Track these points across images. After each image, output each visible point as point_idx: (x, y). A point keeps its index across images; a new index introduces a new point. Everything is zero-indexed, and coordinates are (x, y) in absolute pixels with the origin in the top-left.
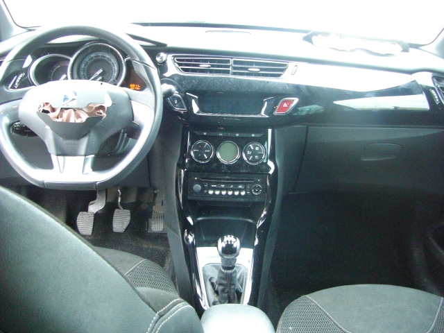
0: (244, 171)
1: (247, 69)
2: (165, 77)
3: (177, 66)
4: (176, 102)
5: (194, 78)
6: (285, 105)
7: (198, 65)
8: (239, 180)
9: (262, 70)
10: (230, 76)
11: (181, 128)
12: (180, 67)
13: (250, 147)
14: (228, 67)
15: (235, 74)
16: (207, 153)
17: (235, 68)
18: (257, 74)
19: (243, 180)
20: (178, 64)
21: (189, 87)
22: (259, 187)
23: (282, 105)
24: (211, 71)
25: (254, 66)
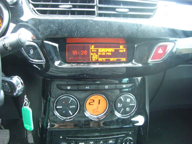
0: (115, 127)
1: (114, 9)
2: (22, 21)
3: (32, 6)
4: (32, 52)
5: (53, 22)
6: (160, 51)
7: (57, 6)
8: (109, 136)
9: (131, 10)
10: (96, 18)
11: (41, 81)
12: (35, 9)
13: (121, 100)
14: (93, 7)
15: (100, 15)
16: (72, 110)
17: (100, 9)
18: (125, 16)
19: (114, 135)
20: (33, 4)
21: (47, 33)
22: (130, 140)
23: (157, 51)
24: (73, 13)
25: (122, 6)
